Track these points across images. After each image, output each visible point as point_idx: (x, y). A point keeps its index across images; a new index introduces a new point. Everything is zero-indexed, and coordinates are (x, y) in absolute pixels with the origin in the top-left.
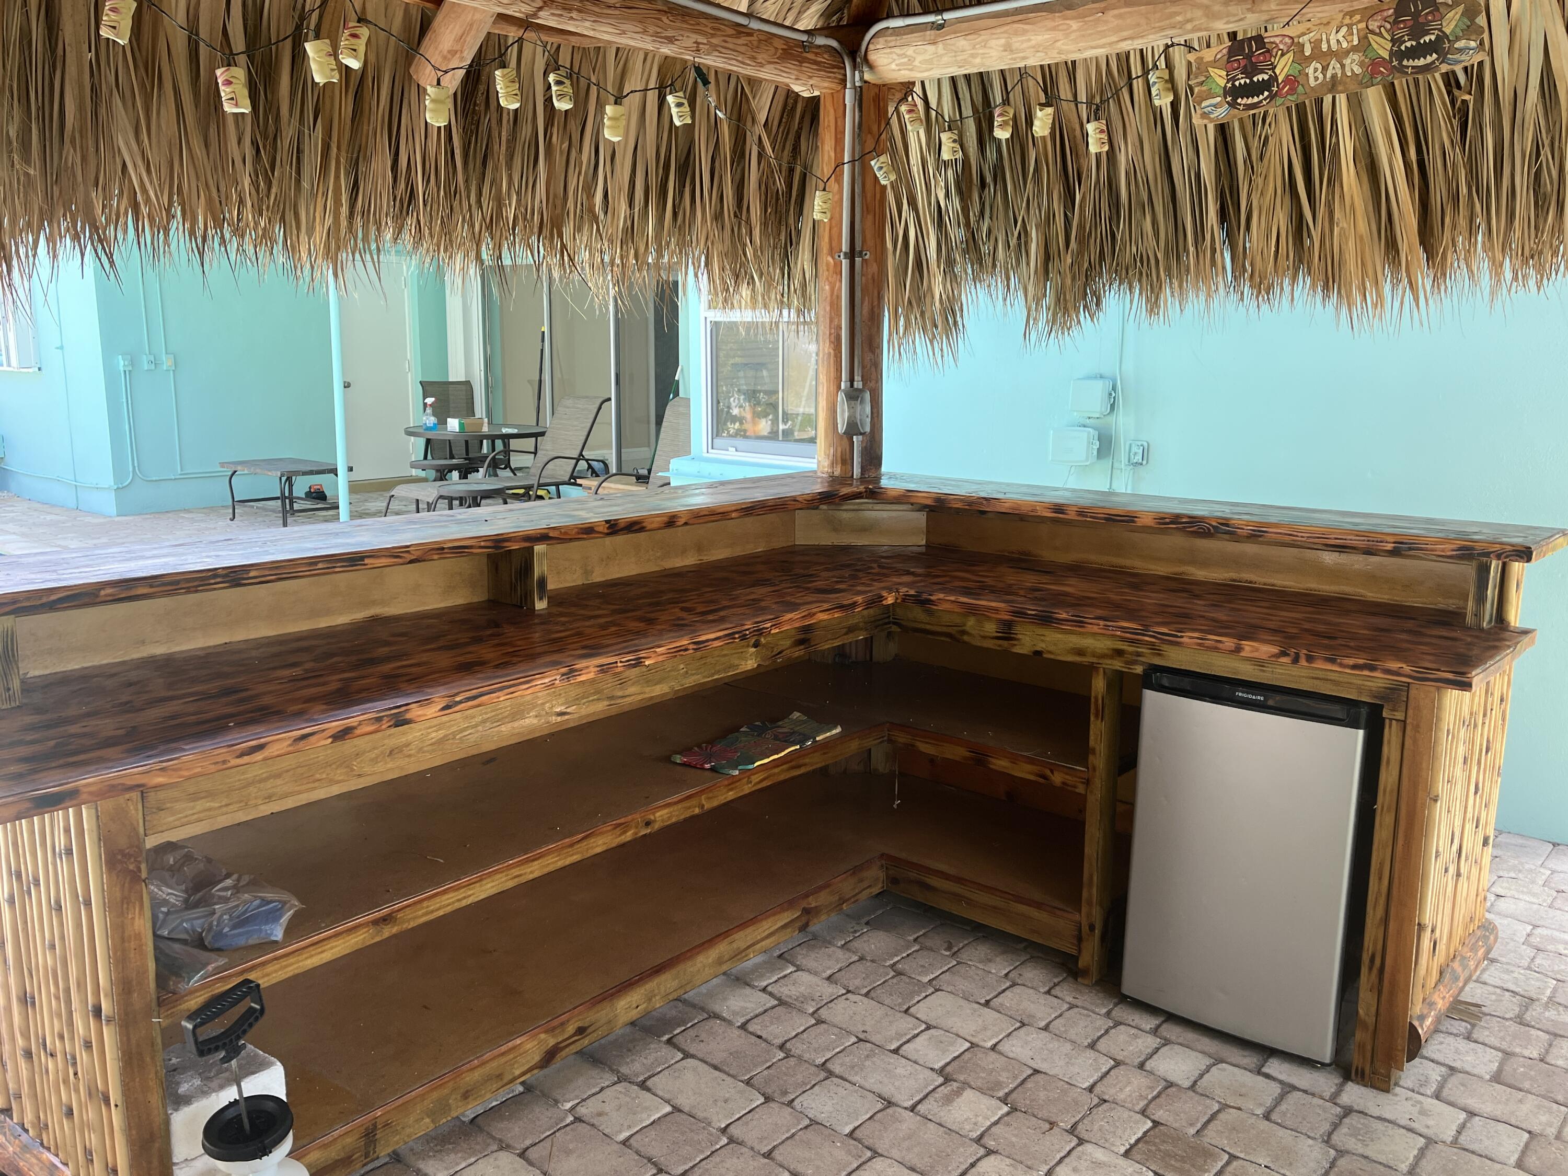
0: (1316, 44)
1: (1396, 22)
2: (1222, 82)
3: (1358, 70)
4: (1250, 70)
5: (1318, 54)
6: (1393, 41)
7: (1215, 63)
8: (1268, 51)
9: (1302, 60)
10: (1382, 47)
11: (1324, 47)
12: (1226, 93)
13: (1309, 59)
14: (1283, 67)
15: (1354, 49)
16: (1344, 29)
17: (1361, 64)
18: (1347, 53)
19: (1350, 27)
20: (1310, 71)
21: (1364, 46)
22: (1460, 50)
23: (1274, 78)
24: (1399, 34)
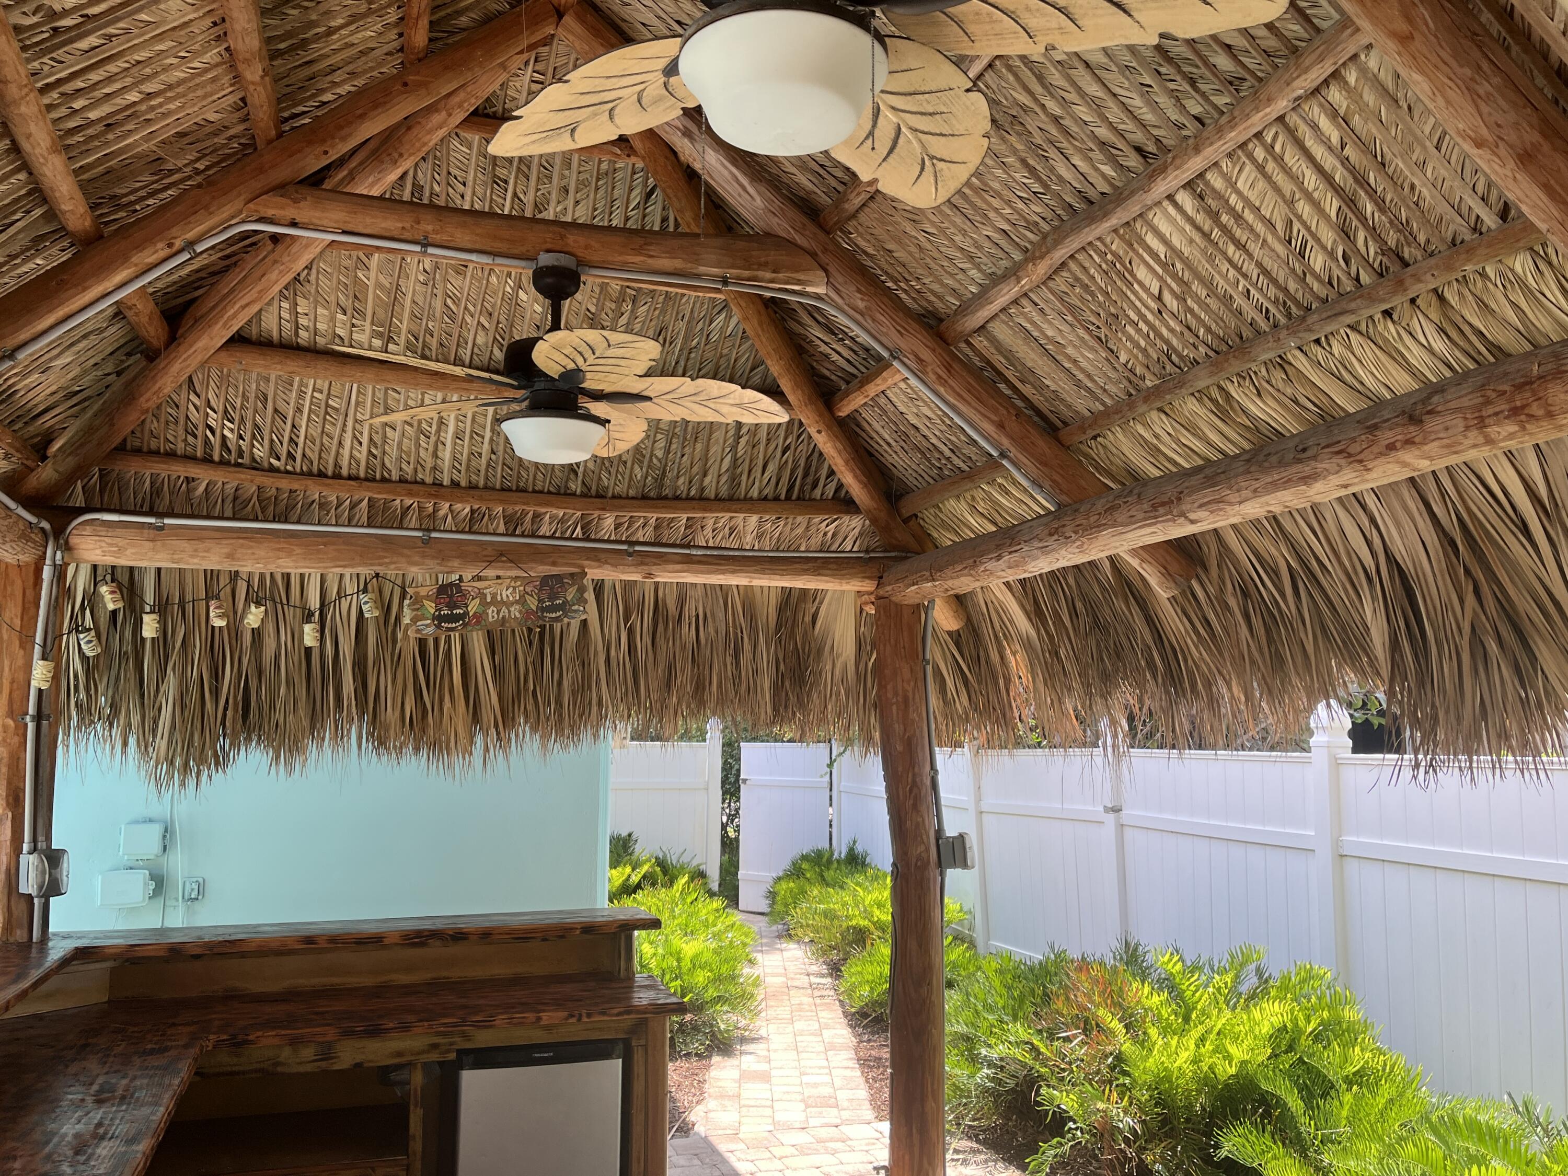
0: (494, 596)
1: (540, 590)
2: (432, 611)
3: (518, 615)
4: (452, 606)
5: (494, 602)
6: (539, 601)
7: (427, 597)
8: (464, 595)
9: (484, 604)
10: (533, 603)
11: (499, 598)
12: (434, 618)
13: (490, 604)
14: (473, 607)
15: (517, 602)
16: (511, 590)
17: (520, 612)
18: (512, 604)
19: (514, 588)
20: (490, 612)
21: (522, 601)
22: (575, 611)
23: (466, 613)
24: (542, 596)
